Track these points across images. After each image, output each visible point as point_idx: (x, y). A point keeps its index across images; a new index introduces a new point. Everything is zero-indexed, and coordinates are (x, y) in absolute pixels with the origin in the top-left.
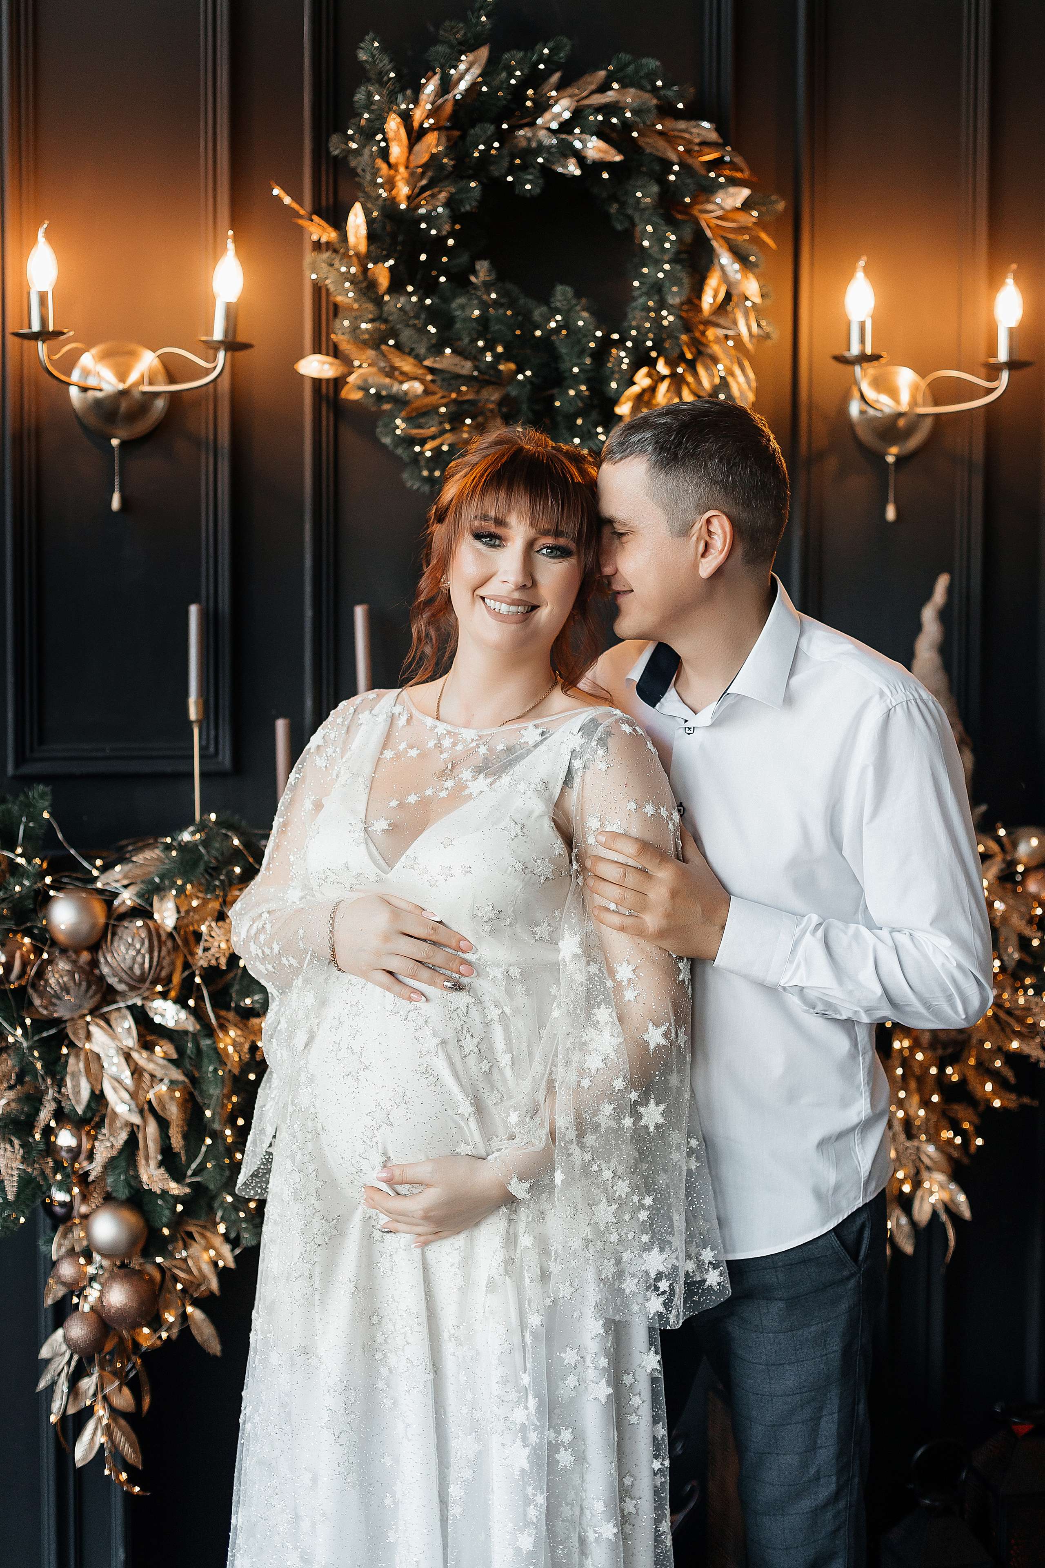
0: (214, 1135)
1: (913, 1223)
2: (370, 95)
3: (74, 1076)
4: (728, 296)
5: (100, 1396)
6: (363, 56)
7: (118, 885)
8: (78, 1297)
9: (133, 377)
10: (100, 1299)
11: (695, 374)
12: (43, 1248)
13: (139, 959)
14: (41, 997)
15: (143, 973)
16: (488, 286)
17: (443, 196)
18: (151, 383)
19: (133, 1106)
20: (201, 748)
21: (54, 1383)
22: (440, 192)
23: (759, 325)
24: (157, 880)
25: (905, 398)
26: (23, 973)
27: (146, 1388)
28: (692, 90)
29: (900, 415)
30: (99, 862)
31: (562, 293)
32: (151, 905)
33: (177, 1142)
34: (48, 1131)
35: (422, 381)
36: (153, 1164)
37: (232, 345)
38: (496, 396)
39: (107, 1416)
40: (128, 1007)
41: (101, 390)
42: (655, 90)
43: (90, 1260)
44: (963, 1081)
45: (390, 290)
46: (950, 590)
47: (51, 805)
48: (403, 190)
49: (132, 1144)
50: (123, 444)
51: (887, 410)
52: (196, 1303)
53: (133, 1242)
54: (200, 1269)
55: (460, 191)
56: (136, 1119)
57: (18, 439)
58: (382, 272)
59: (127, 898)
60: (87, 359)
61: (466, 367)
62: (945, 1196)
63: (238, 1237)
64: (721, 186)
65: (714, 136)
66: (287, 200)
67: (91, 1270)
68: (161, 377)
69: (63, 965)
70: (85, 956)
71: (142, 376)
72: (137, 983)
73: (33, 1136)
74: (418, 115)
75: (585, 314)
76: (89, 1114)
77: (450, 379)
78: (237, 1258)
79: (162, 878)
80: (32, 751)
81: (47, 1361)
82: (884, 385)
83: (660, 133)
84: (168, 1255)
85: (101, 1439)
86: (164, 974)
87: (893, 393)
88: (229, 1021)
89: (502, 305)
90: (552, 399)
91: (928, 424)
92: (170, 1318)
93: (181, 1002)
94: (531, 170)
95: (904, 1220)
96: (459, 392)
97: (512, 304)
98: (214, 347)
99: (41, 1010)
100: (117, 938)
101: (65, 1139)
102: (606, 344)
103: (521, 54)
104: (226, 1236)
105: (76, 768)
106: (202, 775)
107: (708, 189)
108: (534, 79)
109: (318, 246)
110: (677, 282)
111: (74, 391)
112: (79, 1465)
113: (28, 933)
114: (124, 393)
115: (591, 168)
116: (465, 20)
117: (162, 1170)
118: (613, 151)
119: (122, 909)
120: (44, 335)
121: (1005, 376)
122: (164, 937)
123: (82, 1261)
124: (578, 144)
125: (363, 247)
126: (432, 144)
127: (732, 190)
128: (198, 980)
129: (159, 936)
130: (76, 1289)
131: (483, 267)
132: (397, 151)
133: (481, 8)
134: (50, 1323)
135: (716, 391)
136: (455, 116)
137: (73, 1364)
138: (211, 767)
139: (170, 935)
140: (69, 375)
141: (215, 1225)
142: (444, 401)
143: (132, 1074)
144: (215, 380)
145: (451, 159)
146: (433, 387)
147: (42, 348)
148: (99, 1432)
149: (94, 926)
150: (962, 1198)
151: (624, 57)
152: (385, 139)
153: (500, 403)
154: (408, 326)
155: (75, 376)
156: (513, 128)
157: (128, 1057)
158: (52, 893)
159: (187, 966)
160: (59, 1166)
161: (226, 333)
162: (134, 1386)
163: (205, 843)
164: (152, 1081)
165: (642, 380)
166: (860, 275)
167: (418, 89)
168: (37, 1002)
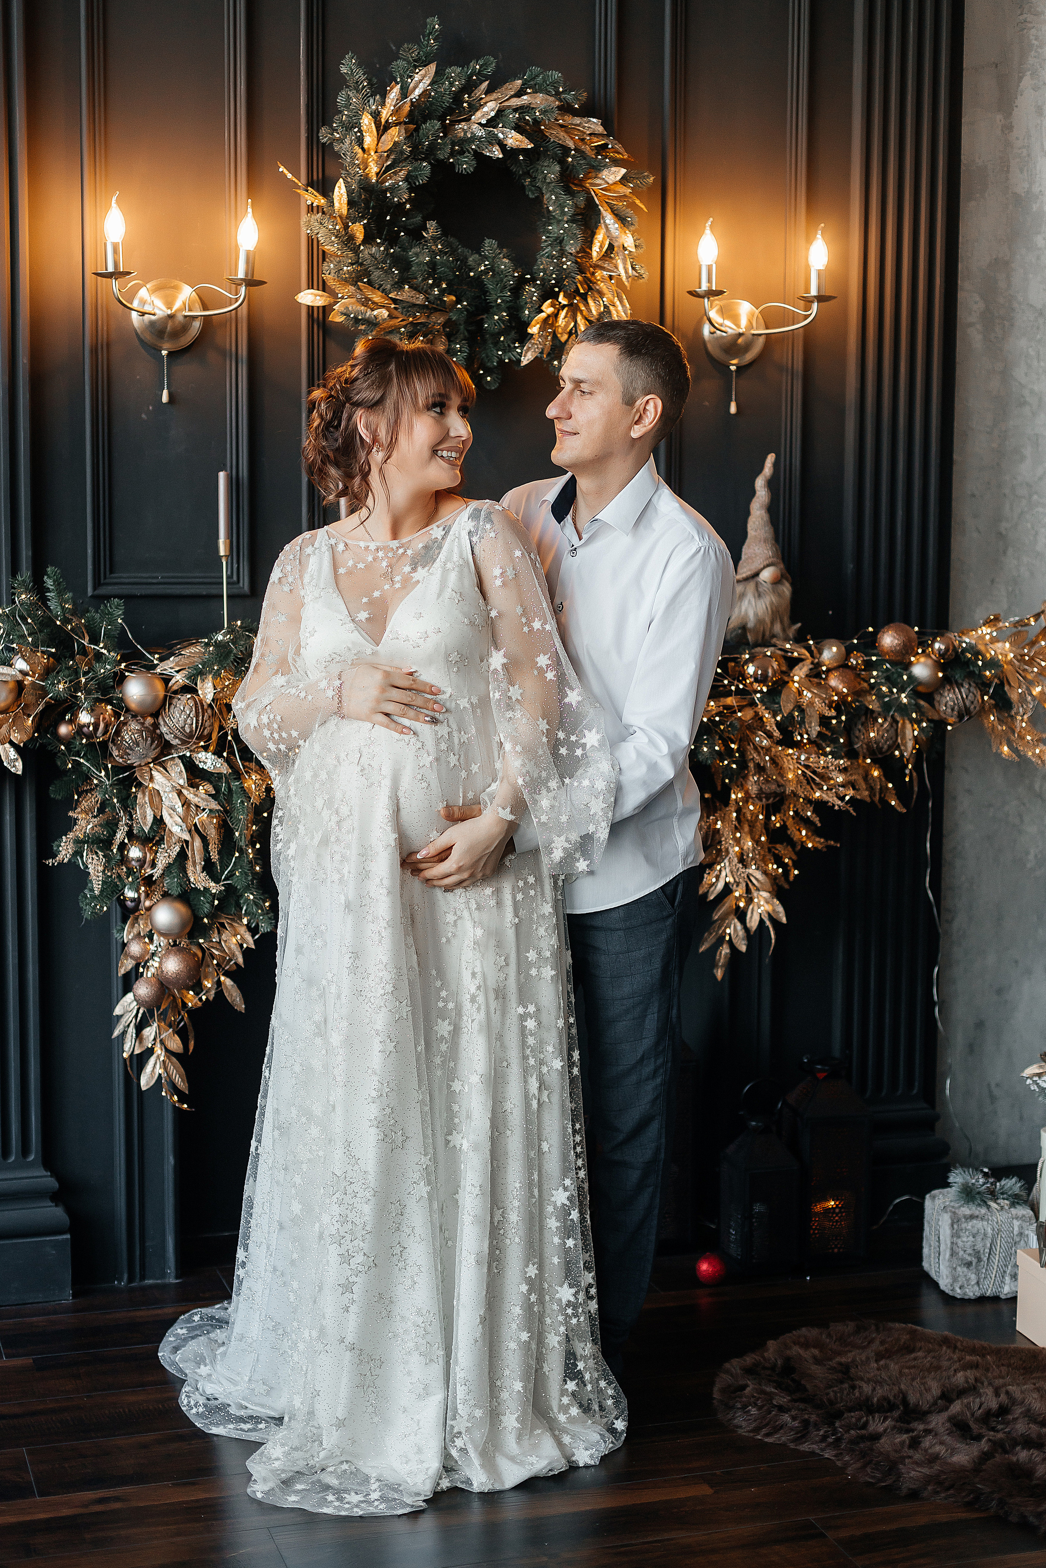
0: (241, 851)
1: (746, 929)
2: (349, 98)
3: (142, 806)
4: (611, 247)
5: (158, 1040)
6: (344, 70)
7: (172, 671)
8: (143, 967)
9: (178, 305)
10: (160, 967)
11: (587, 304)
12: (117, 935)
13: (189, 721)
14: (119, 749)
15: (191, 731)
16: (435, 239)
17: (403, 174)
18: (190, 310)
19: (184, 827)
20: (227, 577)
21: (124, 1033)
22: (400, 170)
23: (633, 268)
24: (200, 666)
25: (744, 322)
26: (105, 732)
27: (191, 1035)
28: (585, 94)
29: (740, 335)
30: (157, 656)
31: (489, 245)
32: (196, 684)
33: (215, 856)
34: (122, 847)
35: (388, 309)
36: (199, 868)
37: (251, 282)
38: (441, 320)
39: (163, 1053)
40: (179, 757)
41: (154, 315)
42: (558, 93)
43: (151, 940)
44: (784, 827)
45: (366, 241)
46: (776, 465)
47: (124, 613)
48: (373, 169)
49: (182, 856)
50: (170, 354)
51: (730, 331)
52: (227, 974)
53: (183, 925)
54: (229, 949)
55: (415, 169)
56: (186, 837)
57: (94, 351)
58: (358, 230)
59: (179, 679)
60: (143, 293)
61: (420, 299)
62: (769, 908)
63: (257, 926)
64: (606, 166)
65: (600, 129)
66: (289, 176)
67: (152, 948)
68: (198, 305)
69: (134, 726)
70: (149, 720)
71: (184, 304)
72: (187, 739)
73: (112, 851)
74: (385, 113)
75: (506, 260)
76: (152, 834)
77: (409, 307)
78: (255, 942)
79: (204, 664)
80: (105, 578)
81: (119, 1017)
82: (728, 312)
83: (562, 126)
84: (208, 938)
85: (159, 1070)
86: (206, 732)
87: (735, 319)
88: (252, 770)
89: (446, 253)
90: (482, 322)
91: (761, 340)
92: (208, 984)
93: (218, 753)
94: (467, 154)
95: (739, 926)
96: (415, 316)
97: (453, 252)
98: (237, 283)
99: (117, 758)
100: (173, 707)
101: (135, 852)
102: (521, 282)
103: (459, 70)
104: (248, 926)
105: (138, 591)
106: (228, 596)
107: (596, 168)
108: (469, 87)
109: (311, 208)
110: (574, 237)
111: (134, 314)
112: (144, 1088)
113: (109, 702)
114: (171, 317)
115: (510, 153)
116: (418, 42)
117: (204, 874)
118: (527, 141)
119: (175, 688)
120: (117, 274)
121: (815, 306)
122: (205, 707)
123: (147, 940)
124: (501, 136)
125: (345, 211)
126: (395, 135)
127: (614, 169)
128: (230, 738)
129: (202, 706)
130: (141, 963)
131: (432, 225)
132: (369, 140)
133: (430, 33)
134: (120, 992)
135: (601, 315)
136: (411, 114)
137: (140, 1015)
138: (235, 591)
139: (210, 706)
140: (131, 304)
141: (241, 919)
142: (404, 323)
143: (183, 806)
144: (236, 309)
145: (409, 147)
146: (396, 313)
147: (115, 285)
148: (158, 1066)
149: (156, 697)
150: (780, 909)
151: (535, 69)
152: (360, 131)
153: (445, 325)
154: (377, 268)
155: (135, 304)
156: (454, 122)
157: (180, 794)
158: (127, 674)
159: (221, 728)
160: (130, 872)
161: (246, 274)
162: (182, 1034)
163: (234, 642)
164: (197, 810)
165: (548, 308)
166: (708, 231)
167: (384, 96)
168: (115, 753)
